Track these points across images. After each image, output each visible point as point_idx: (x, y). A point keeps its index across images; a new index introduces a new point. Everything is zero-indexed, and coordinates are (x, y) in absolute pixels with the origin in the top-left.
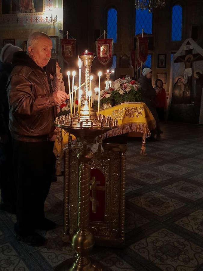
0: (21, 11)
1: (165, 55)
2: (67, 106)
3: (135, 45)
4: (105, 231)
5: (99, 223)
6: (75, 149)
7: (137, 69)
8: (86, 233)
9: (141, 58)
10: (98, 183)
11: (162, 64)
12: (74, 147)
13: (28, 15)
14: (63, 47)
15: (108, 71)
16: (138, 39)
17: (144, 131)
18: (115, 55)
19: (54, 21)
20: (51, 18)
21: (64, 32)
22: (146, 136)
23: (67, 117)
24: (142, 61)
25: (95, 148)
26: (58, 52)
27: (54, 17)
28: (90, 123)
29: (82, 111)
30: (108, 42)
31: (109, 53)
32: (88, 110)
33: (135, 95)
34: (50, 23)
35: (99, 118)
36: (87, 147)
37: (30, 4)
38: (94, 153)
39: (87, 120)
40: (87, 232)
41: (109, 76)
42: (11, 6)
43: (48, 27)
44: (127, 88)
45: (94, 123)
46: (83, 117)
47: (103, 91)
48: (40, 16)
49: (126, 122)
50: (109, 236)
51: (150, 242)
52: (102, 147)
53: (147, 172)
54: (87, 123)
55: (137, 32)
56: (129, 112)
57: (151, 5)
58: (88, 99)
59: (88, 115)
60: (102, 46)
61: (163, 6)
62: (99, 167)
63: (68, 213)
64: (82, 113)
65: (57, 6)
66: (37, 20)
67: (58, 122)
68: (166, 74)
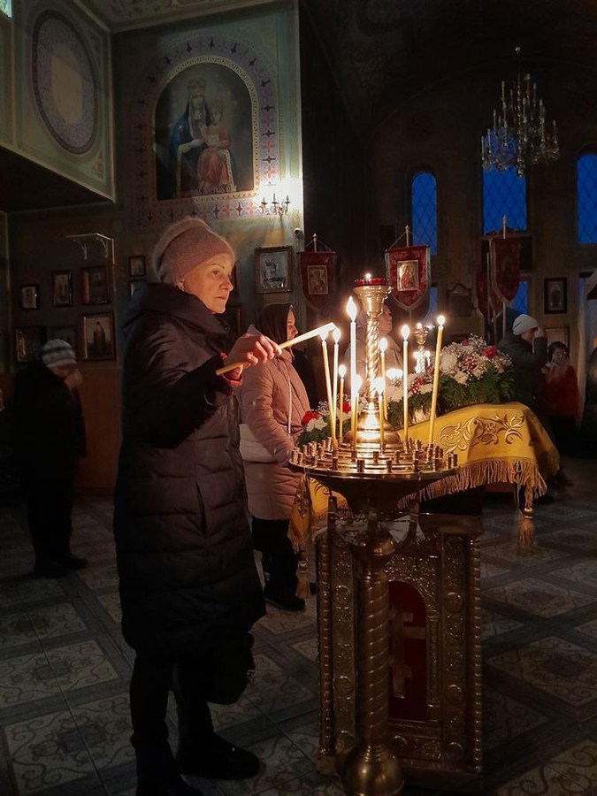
0: (202, 191)
1: (564, 280)
2: (321, 417)
3: (484, 258)
4: (429, 748)
5: (413, 724)
6: (348, 532)
7: (492, 317)
8: (381, 757)
9: (501, 290)
10: (406, 620)
11: (556, 305)
12: (343, 526)
13: (218, 198)
14: (304, 272)
15: (419, 326)
16: (492, 244)
17: (529, 480)
18: (434, 285)
19: (281, 209)
20: (275, 203)
21: (306, 237)
22: (534, 494)
23: (323, 448)
24: (507, 297)
25: (399, 530)
26: (291, 285)
27: (281, 199)
28: (384, 462)
29: (362, 430)
30: (417, 254)
31: (420, 281)
32: (378, 427)
33: (498, 384)
34: (273, 216)
35: (408, 447)
36: (379, 526)
37: (224, 172)
38: (398, 542)
39: (376, 454)
40: (383, 753)
41: (424, 338)
42: (179, 180)
43: (267, 227)
44: (475, 366)
45: (394, 462)
46: (364, 445)
47: (413, 376)
48: (247, 200)
49: (476, 458)
50: (439, 761)
51: (552, 779)
52: (418, 526)
53: (533, 584)
54: (376, 462)
55: (488, 228)
56: (484, 430)
57: (523, 157)
58: (377, 399)
59: (378, 442)
60: (401, 264)
61: (553, 157)
62: (409, 576)
63: (331, 697)
64: (360, 435)
65: (288, 175)
66: (239, 209)
67: (299, 461)
68: (567, 328)
